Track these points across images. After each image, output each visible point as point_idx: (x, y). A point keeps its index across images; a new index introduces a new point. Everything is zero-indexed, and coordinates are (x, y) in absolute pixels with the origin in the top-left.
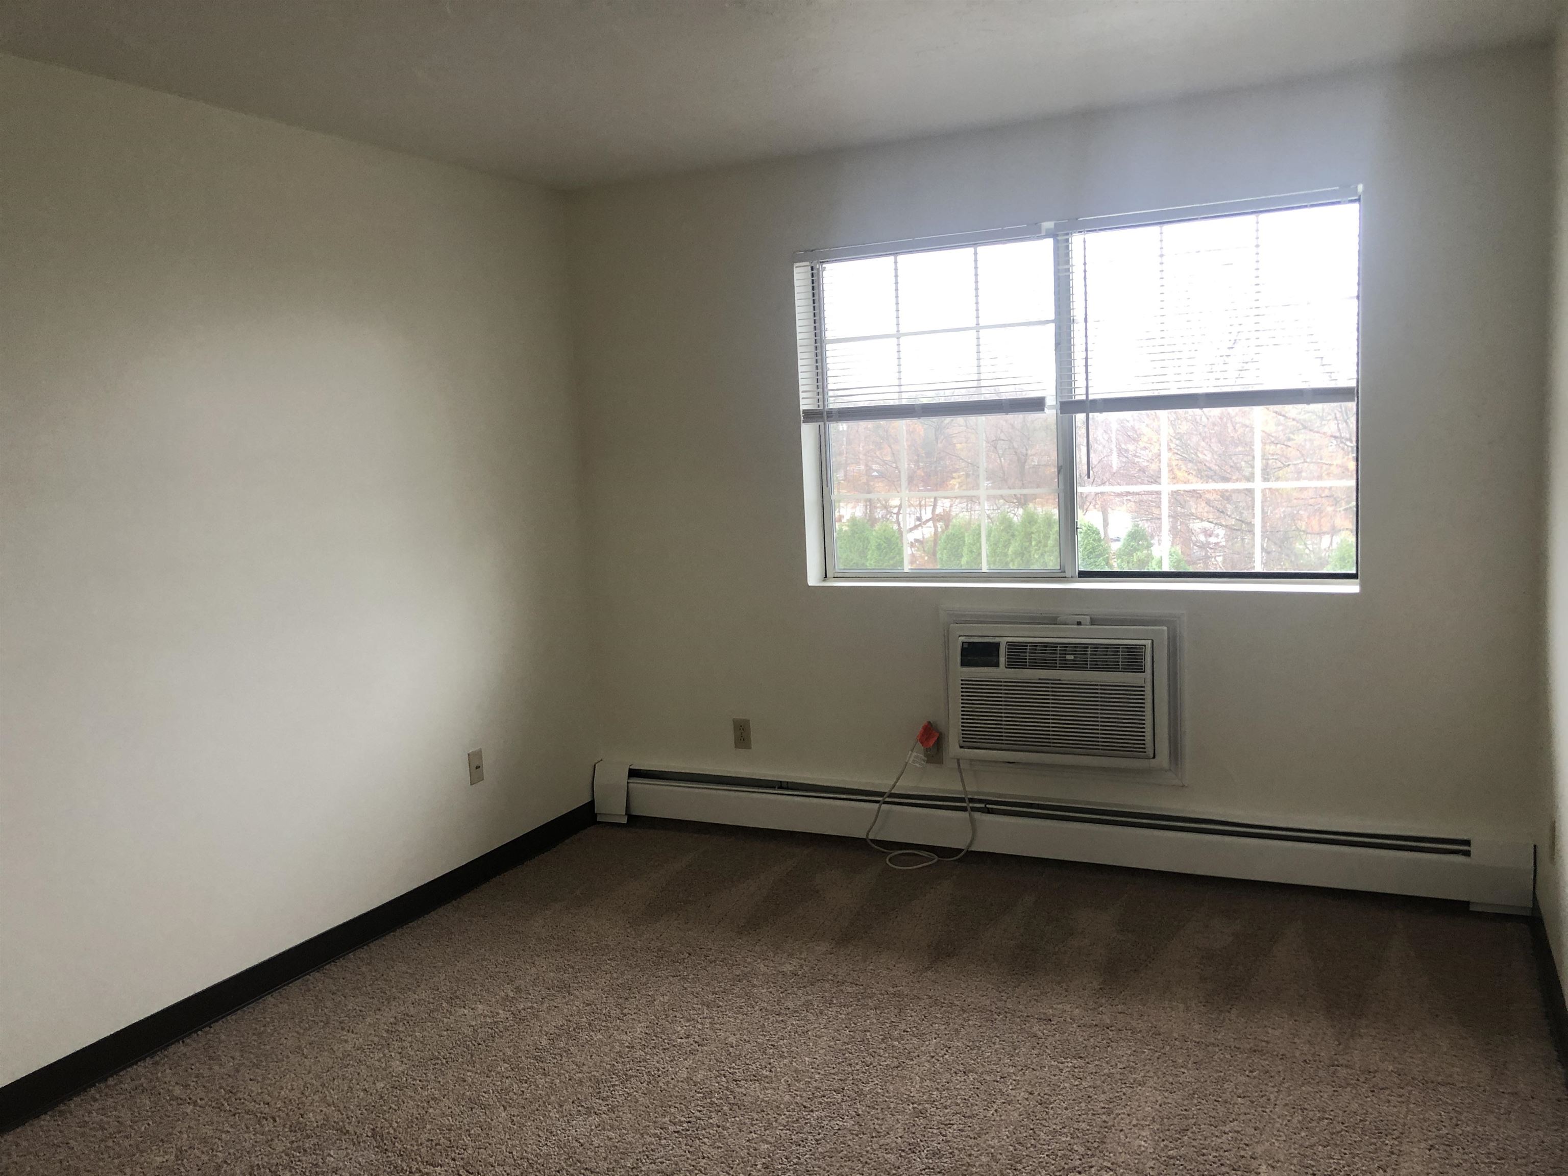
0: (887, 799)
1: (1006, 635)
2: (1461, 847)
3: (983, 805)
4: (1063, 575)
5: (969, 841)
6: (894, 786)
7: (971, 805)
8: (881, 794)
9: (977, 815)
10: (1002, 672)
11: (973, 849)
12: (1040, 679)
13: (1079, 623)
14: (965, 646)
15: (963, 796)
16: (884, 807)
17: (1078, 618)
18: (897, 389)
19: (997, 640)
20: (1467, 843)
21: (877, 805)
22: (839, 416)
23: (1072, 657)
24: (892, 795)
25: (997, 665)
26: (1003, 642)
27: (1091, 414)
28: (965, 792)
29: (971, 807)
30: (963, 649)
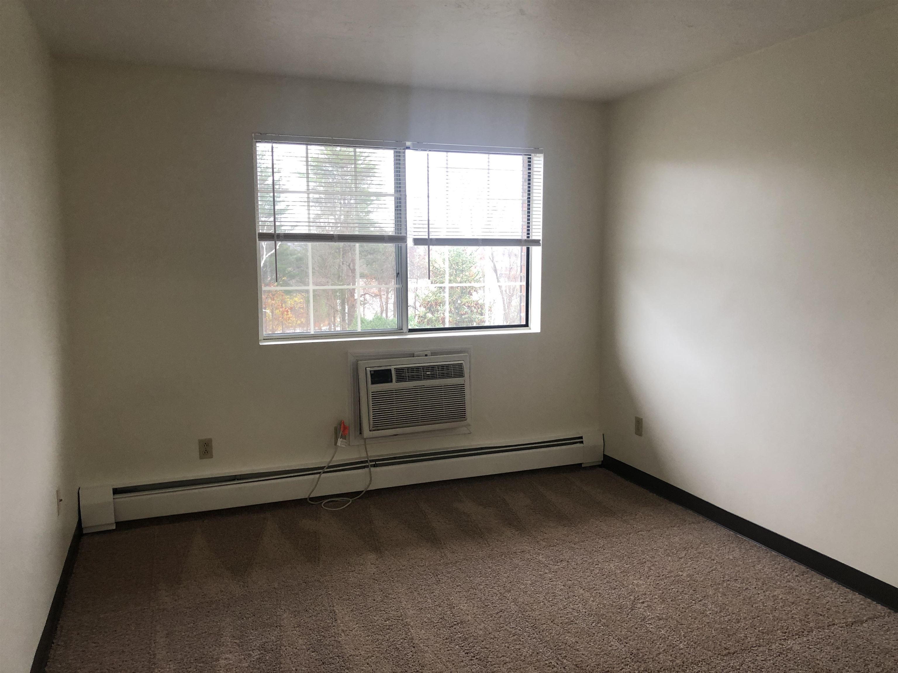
0: (326, 470)
1: (393, 365)
2: (579, 440)
3: (374, 463)
4: (402, 331)
5: (367, 484)
6: (331, 460)
7: (371, 464)
8: (322, 468)
9: (373, 469)
10: (394, 385)
11: (370, 489)
12: (414, 387)
13: (426, 355)
14: (372, 373)
15: (367, 459)
16: (323, 475)
17: (426, 353)
18: (307, 224)
19: (388, 368)
20: (581, 438)
21: (318, 476)
22: (284, 238)
23: (428, 373)
24: (329, 467)
25: (391, 381)
26: (392, 368)
27: (431, 247)
28: (367, 457)
29: (371, 465)
30: (371, 375)
